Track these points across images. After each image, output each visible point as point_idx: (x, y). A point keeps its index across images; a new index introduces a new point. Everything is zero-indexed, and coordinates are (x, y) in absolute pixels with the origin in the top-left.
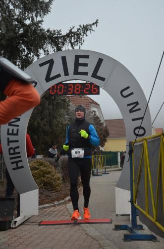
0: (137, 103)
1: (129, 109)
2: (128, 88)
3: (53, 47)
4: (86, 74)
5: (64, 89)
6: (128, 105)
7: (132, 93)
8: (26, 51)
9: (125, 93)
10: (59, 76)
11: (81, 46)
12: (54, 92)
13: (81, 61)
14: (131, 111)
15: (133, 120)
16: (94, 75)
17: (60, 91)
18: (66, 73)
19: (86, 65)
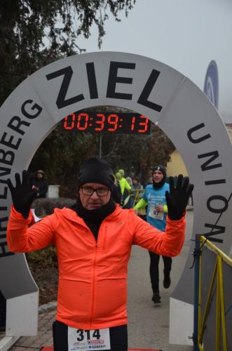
0: (216, 154)
1: (201, 164)
2: (202, 125)
3: (78, 10)
4: (128, 97)
5: (89, 122)
6: (200, 157)
7: (208, 136)
8: (31, 13)
9: (195, 135)
10: (80, 98)
11: (128, 10)
12: (70, 126)
13: (122, 73)
14: (204, 168)
15: (207, 183)
16: (143, 100)
17: (82, 125)
18: (94, 94)
19: (129, 81)
